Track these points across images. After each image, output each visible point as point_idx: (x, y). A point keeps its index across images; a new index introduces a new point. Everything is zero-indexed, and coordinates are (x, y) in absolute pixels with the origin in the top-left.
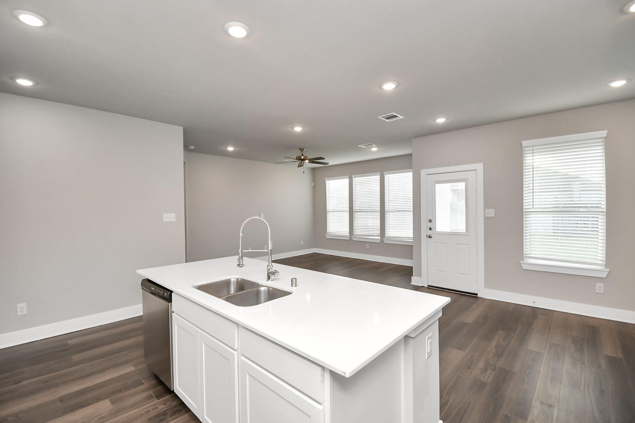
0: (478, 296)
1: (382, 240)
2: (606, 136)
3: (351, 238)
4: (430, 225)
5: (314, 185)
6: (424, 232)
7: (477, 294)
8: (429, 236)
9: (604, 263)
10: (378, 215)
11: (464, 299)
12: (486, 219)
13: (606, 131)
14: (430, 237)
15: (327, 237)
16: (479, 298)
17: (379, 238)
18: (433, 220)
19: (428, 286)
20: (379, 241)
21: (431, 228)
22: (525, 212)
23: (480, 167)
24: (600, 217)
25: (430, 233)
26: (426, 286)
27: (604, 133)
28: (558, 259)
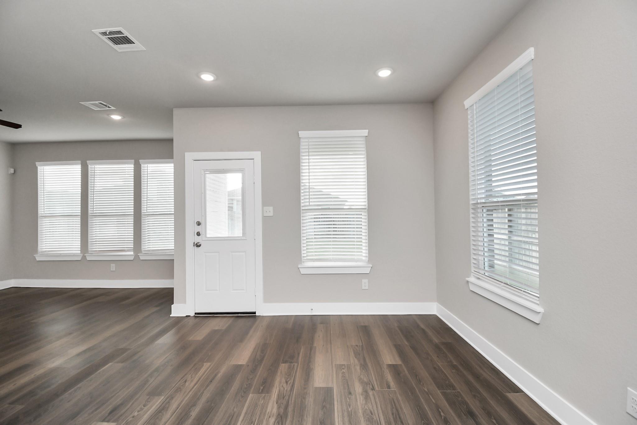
0: (257, 314)
1: (137, 257)
2: (367, 135)
3: (84, 257)
4: (198, 229)
5: (13, 172)
6: (191, 239)
7: (255, 313)
8: (196, 244)
9: (367, 259)
10: (131, 220)
11: (241, 322)
12: (265, 219)
13: (367, 131)
14: (198, 245)
15: (38, 259)
16: (257, 317)
17: (132, 253)
18: (202, 222)
19: (196, 314)
20: (132, 258)
21: (199, 233)
22: (303, 209)
23: (257, 155)
24: (363, 213)
25: (198, 239)
26: (192, 314)
27: (365, 132)
28: (331, 259)
